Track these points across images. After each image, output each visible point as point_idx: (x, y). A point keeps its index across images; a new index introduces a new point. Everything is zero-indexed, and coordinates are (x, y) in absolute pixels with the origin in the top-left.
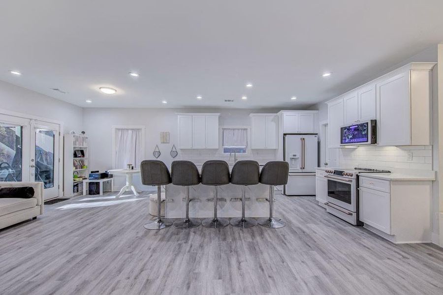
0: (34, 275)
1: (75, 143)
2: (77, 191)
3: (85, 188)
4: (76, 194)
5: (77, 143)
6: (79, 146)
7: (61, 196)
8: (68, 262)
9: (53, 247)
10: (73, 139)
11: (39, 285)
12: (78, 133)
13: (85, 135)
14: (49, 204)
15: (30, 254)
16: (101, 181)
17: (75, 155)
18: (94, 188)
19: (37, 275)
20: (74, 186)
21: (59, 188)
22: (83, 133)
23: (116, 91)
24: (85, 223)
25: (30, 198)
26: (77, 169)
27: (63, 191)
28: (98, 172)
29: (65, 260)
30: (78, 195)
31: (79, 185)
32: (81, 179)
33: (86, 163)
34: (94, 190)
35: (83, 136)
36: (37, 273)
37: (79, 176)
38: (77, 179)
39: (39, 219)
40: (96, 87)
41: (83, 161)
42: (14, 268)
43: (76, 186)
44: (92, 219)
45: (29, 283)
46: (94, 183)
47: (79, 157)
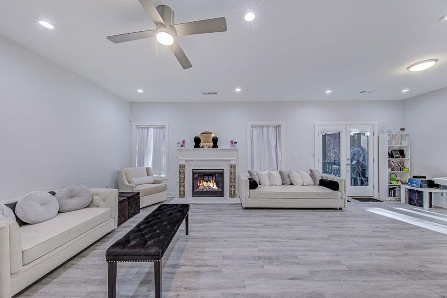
0: (302, 253)
1: (390, 142)
2: (394, 196)
3: (403, 195)
4: (393, 198)
5: (393, 142)
6: (396, 146)
7: (376, 196)
8: (329, 262)
9: (331, 240)
10: (388, 138)
11: (298, 264)
12: (396, 131)
13: (405, 132)
14: (361, 201)
15: (314, 236)
16: (426, 191)
17: (391, 156)
18: (415, 197)
19: (304, 255)
20: (390, 190)
21: (374, 188)
22: (403, 129)
23: (437, 60)
24: (376, 234)
25: (335, 190)
26: (394, 170)
27: (379, 192)
28: (425, 177)
29: (327, 258)
30: (396, 200)
31: (396, 189)
32: (400, 183)
33: (407, 165)
34: (415, 199)
35: (401, 133)
36: (306, 253)
37: (397, 179)
38: (394, 183)
39: (344, 211)
40: (402, 70)
41: (403, 163)
42: (300, 239)
43: (392, 191)
44: (388, 233)
45: (296, 257)
46: (414, 190)
47: (396, 157)
